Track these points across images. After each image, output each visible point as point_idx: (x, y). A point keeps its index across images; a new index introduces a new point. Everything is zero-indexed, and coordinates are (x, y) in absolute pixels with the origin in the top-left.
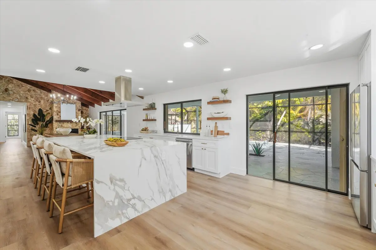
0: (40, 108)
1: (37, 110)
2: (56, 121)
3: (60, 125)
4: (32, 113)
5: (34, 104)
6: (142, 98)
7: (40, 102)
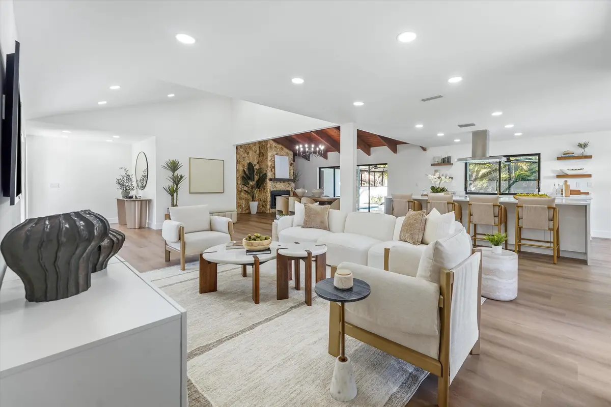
0: (248, 162)
1: (246, 165)
2: (271, 180)
3: (274, 184)
4: (241, 168)
5: (243, 156)
6: (424, 149)
7: (248, 153)
